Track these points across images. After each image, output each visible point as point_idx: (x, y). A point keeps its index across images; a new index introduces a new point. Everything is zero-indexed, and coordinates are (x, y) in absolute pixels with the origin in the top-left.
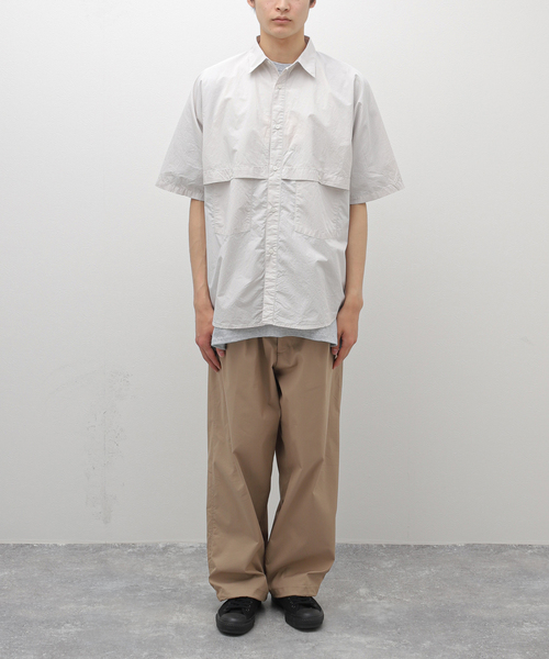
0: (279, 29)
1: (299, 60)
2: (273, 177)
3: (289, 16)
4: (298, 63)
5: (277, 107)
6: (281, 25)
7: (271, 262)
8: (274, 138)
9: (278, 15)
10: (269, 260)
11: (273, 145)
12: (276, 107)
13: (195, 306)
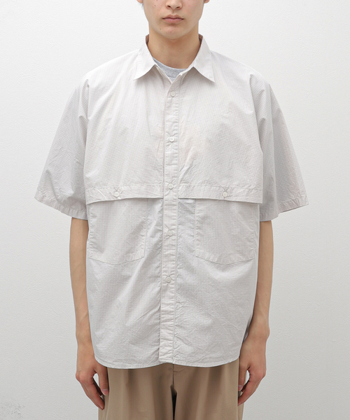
0: (169, 29)
1: (194, 64)
2: (170, 196)
3: (181, 14)
4: (193, 68)
5: (171, 117)
6: (173, 25)
7: (168, 293)
8: (168, 152)
9: (168, 13)
10: (165, 290)
11: (167, 160)
12: (169, 117)
13: (78, 337)
